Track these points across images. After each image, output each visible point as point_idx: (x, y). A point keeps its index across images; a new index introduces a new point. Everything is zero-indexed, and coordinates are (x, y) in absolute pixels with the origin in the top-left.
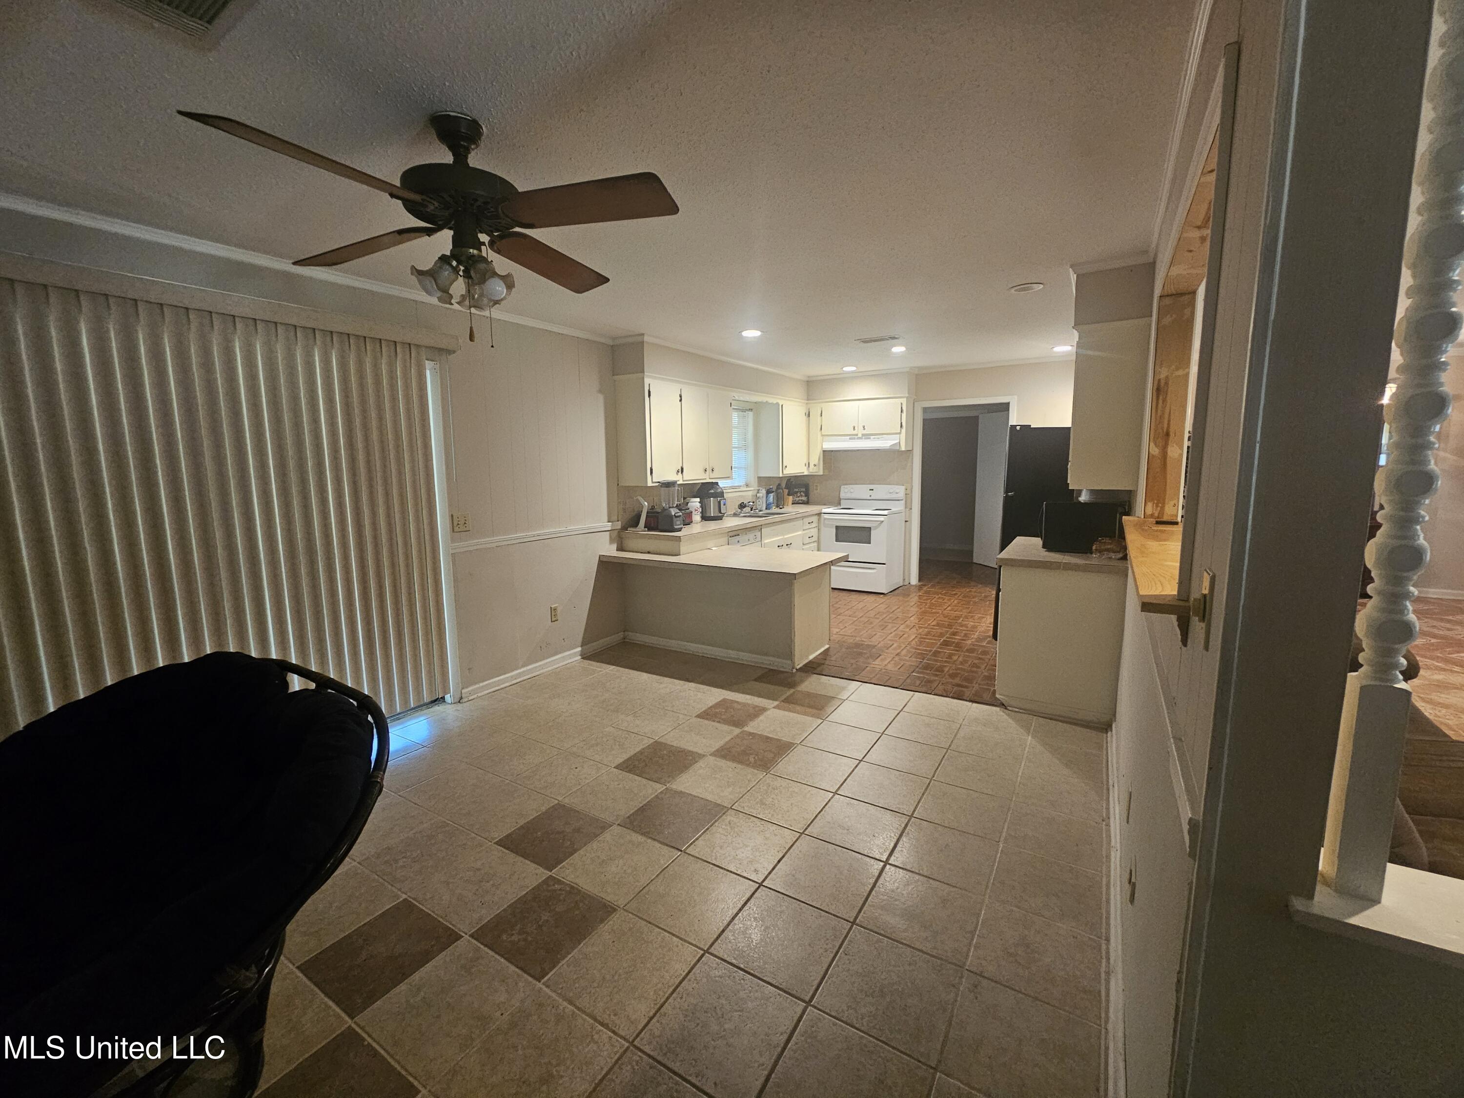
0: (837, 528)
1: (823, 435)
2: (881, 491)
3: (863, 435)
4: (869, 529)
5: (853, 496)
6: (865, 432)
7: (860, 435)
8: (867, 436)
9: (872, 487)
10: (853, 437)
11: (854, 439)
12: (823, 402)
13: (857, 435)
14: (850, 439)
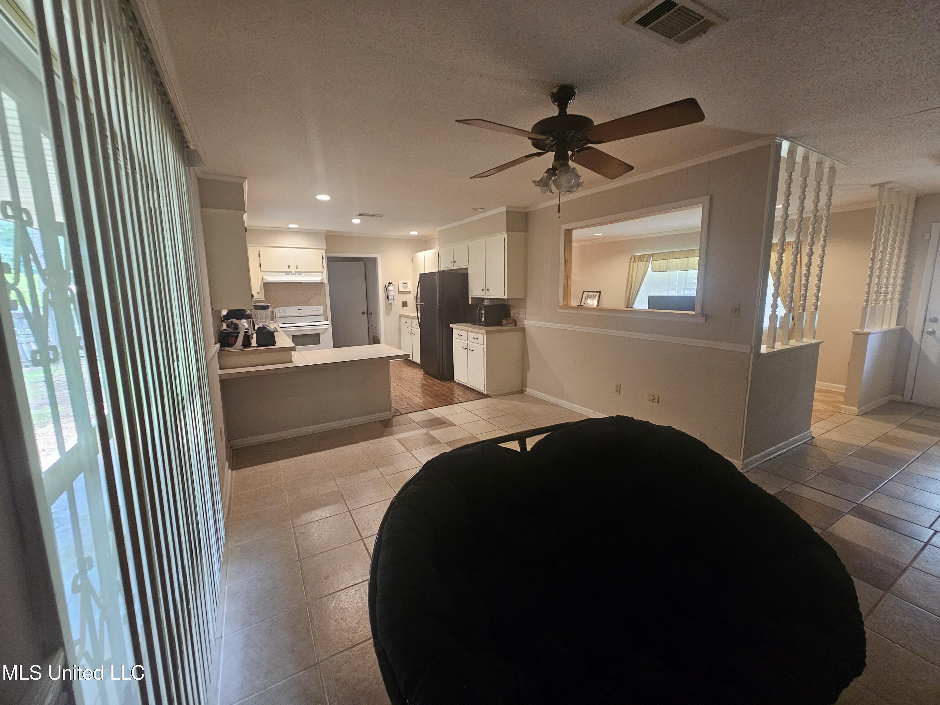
0: (293, 336)
1: (261, 271)
2: (307, 310)
3: (296, 272)
4: (319, 334)
5: (287, 314)
6: (297, 270)
7: (293, 272)
8: (299, 273)
9: (300, 308)
10: (288, 273)
11: (289, 274)
12: (260, 247)
13: (291, 272)
14: (286, 274)
